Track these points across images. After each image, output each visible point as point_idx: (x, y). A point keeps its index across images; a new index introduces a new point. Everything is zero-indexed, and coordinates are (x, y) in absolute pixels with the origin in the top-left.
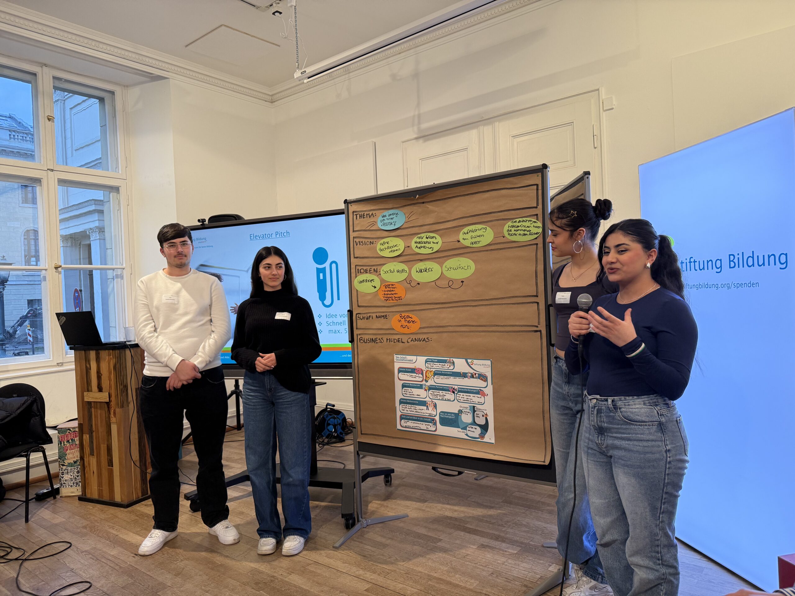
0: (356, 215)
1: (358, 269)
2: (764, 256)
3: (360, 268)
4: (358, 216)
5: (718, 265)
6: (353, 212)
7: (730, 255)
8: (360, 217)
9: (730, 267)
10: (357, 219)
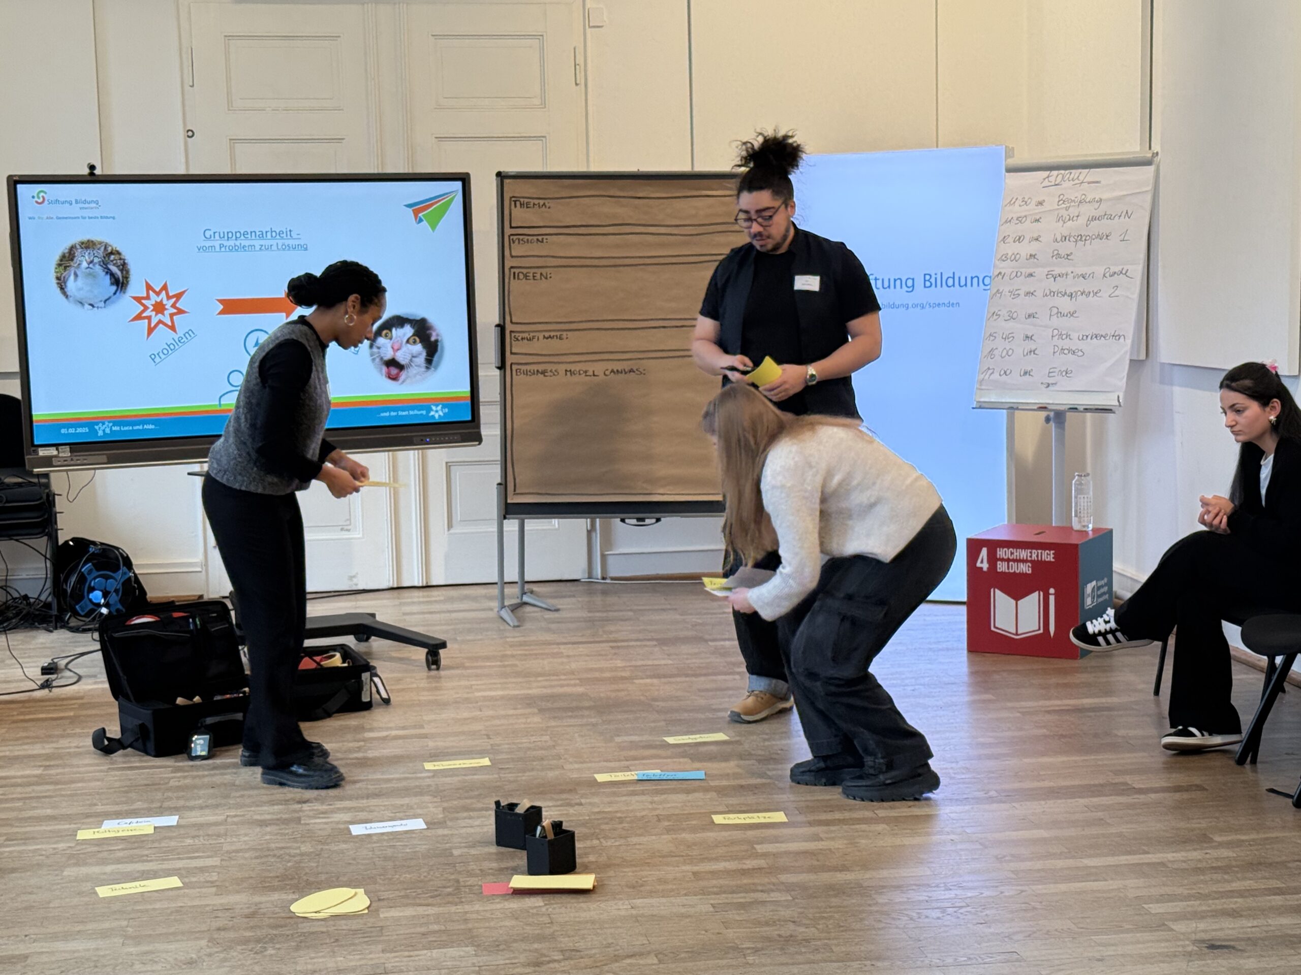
0: (515, 201)
1: (514, 273)
2: (966, 278)
3: (517, 271)
4: (518, 203)
5: (910, 283)
6: (511, 198)
7: (925, 275)
8: (521, 204)
9: (925, 287)
10: (515, 206)
